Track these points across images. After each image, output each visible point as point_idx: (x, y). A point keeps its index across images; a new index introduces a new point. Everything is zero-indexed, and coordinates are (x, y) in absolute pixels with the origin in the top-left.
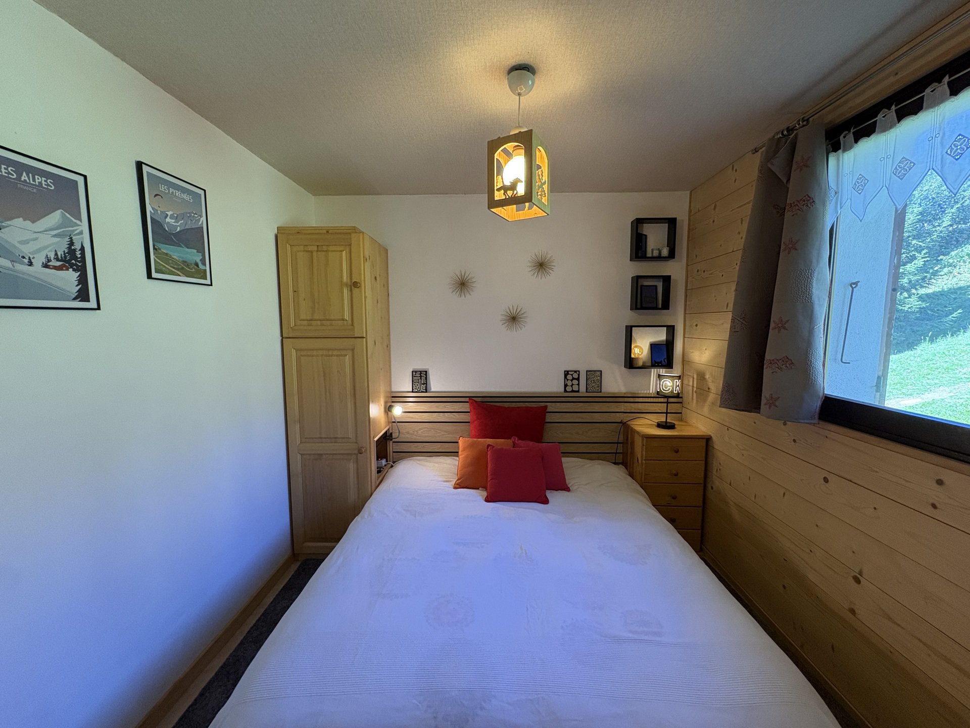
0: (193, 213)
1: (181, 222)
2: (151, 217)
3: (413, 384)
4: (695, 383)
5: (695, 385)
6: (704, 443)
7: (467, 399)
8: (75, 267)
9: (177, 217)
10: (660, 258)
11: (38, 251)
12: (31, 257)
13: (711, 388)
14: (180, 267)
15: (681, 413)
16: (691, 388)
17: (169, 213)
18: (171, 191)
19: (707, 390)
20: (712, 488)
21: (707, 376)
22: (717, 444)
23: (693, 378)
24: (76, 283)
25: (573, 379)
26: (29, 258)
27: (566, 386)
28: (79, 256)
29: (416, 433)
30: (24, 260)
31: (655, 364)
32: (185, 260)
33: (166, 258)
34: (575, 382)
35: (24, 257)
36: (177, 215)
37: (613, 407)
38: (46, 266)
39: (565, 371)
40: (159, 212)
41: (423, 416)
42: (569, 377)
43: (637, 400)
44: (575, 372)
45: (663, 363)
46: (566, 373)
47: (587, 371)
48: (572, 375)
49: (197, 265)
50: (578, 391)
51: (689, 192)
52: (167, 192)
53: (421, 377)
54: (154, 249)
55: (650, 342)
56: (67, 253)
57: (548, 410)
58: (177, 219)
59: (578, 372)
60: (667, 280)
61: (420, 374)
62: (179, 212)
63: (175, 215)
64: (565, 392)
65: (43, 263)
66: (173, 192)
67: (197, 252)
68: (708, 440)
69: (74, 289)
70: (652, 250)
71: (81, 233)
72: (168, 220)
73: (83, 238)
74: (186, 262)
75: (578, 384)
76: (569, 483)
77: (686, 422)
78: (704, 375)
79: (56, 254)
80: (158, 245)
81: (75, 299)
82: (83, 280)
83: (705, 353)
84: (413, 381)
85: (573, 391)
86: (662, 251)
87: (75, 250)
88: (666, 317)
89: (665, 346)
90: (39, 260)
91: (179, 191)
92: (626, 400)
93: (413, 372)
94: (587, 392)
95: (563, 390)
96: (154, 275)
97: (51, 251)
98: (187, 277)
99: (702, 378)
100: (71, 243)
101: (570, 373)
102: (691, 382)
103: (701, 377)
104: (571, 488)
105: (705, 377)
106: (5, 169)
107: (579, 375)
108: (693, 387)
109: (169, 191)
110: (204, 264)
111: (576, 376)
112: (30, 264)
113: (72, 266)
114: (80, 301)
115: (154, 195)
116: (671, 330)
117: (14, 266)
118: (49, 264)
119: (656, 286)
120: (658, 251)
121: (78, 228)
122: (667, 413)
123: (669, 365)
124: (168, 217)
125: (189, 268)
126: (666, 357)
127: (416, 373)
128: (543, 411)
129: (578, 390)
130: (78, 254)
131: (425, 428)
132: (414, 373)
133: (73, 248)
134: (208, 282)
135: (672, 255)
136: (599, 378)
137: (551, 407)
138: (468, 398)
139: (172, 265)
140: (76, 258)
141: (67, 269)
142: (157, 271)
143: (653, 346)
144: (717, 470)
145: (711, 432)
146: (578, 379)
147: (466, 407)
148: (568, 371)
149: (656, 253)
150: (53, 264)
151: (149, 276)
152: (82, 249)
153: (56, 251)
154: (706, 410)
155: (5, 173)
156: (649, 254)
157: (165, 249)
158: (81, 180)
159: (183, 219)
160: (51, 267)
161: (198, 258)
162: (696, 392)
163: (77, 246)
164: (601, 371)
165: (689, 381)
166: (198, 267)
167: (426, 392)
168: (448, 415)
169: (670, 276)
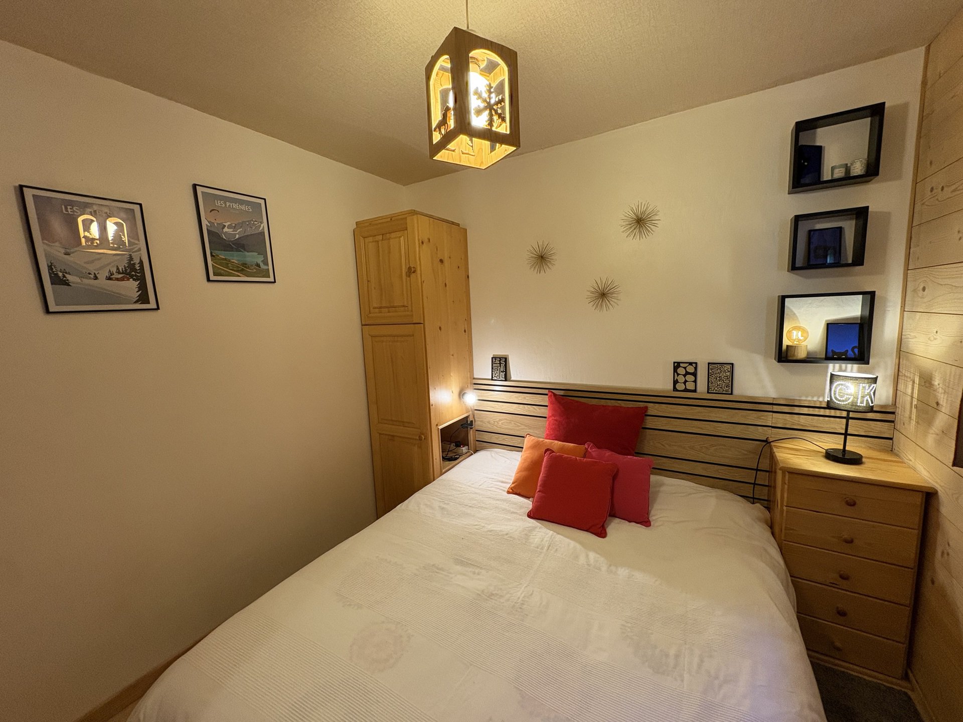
0: (253, 221)
1: (239, 230)
2: (207, 229)
3: (492, 371)
4: (916, 391)
5: (915, 395)
6: (918, 500)
7: (546, 392)
8: (135, 277)
9: (235, 227)
10: (848, 180)
11: (101, 268)
12: (96, 273)
13: (941, 402)
14: (240, 269)
15: (891, 439)
16: (909, 398)
17: (227, 224)
18: (227, 205)
19: (935, 406)
20: (933, 582)
21: (936, 382)
22: (947, 508)
23: (914, 382)
24: (137, 289)
25: (687, 373)
26: (95, 273)
27: (675, 382)
28: (138, 268)
29: (496, 424)
30: (90, 275)
31: (832, 355)
32: (244, 262)
33: (226, 263)
34: (690, 378)
35: (90, 274)
36: (236, 225)
37: (752, 418)
38: (109, 278)
39: (674, 363)
40: (216, 224)
41: (503, 406)
42: (681, 371)
43: (797, 410)
44: (691, 364)
45: (850, 354)
46: (677, 366)
47: (709, 363)
48: (685, 368)
49: (258, 265)
50: (695, 391)
51: (924, 48)
52: (224, 206)
53: (500, 363)
54: (212, 255)
55: (826, 321)
56: (127, 267)
57: (649, 413)
58: (235, 228)
59: (694, 365)
60: (861, 214)
61: (500, 361)
62: (237, 222)
63: (234, 225)
64: (674, 391)
65: (107, 277)
66: (230, 205)
67: (258, 254)
68: (929, 497)
69: (135, 294)
70: (833, 169)
71: (139, 250)
72: (226, 230)
73: (141, 254)
74: (246, 264)
75: (695, 381)
76: (654, 516)
77: (897, 455)
78: (931, 379)
79: (118, 269)
80: (216, 252)
81: (136, 302)
82: (143, 287)
83: (935, 339)
84: (492, 368)
85: (686, 390)
86: (852, 168)
87: (134, 264)
88: (862, 279)
89: (858, 325)
90: (104, 274)
91: (236, 204)
92: (776, 408)
93: (492, 358)
94: (708, 392)
95: (672, 388)
96: (212, 277)
97: (113, 267)
98: (248, 277)
99: (927, 385)
100: (131, 258)
101: (681, 365)
102: (910, 390)
103: (926, 381)
104: (652, 523)
105: (933, 382)
106: (70, 209)
107: (696, 368)
108: (912, 397)
109: (226, 205)
110: (266, 264)
111: (691, 369)
112: (96, 278)
113: (132, 277)
114: (140, 304)
115: (210, 210)
116: (870, 298)
117: (82, 281)
118: (112, 277)
119: (840, 229)
120: (843, 170)
121: (135, 246)
122: (846, 434)
123: (862, 356)
124: (226, 228)
125: (250, 269)
126: (857, 345)
127: (495, 359)
128: (642, 413)
129: (694, 388)
130: (137, 267)
131: (506, 419)
132: (494, 358)
133: (132, 262)
134: (272, 279)
135: (872, 170)
136: (728, 374)
137: (653, 409)
138: (547, 390)
139: (231, 268)
140: (135, 270)
141: (128, 280)
142: (215, 274)
143: (832, 328)
144: (943, 553)
145: (936, 482)
146: (695, 374)
147: (544, 400)
148: (679, 363)
149: (839, 173)
150: (117, 277)
151: (209, 280)
152: (141, 263)
153: (117, 266)
154: (930, 440)
155: (71, 211)
156: (826, 176)
157: (222, 255)
158: (137, 208)
159: (241, 227)
160: (114, 279)
161: (259, 259)
162: (916, 407)
163: (137, 261)
164: (732, 364)
165: (906, 386)
166: (260, 267)
167: (506, 380)
168: (529, 408)
169: (867, 208)
